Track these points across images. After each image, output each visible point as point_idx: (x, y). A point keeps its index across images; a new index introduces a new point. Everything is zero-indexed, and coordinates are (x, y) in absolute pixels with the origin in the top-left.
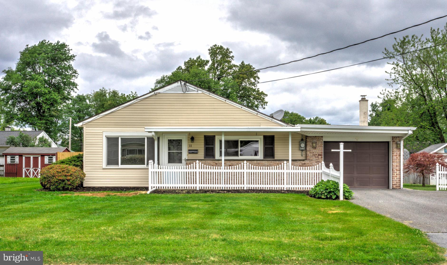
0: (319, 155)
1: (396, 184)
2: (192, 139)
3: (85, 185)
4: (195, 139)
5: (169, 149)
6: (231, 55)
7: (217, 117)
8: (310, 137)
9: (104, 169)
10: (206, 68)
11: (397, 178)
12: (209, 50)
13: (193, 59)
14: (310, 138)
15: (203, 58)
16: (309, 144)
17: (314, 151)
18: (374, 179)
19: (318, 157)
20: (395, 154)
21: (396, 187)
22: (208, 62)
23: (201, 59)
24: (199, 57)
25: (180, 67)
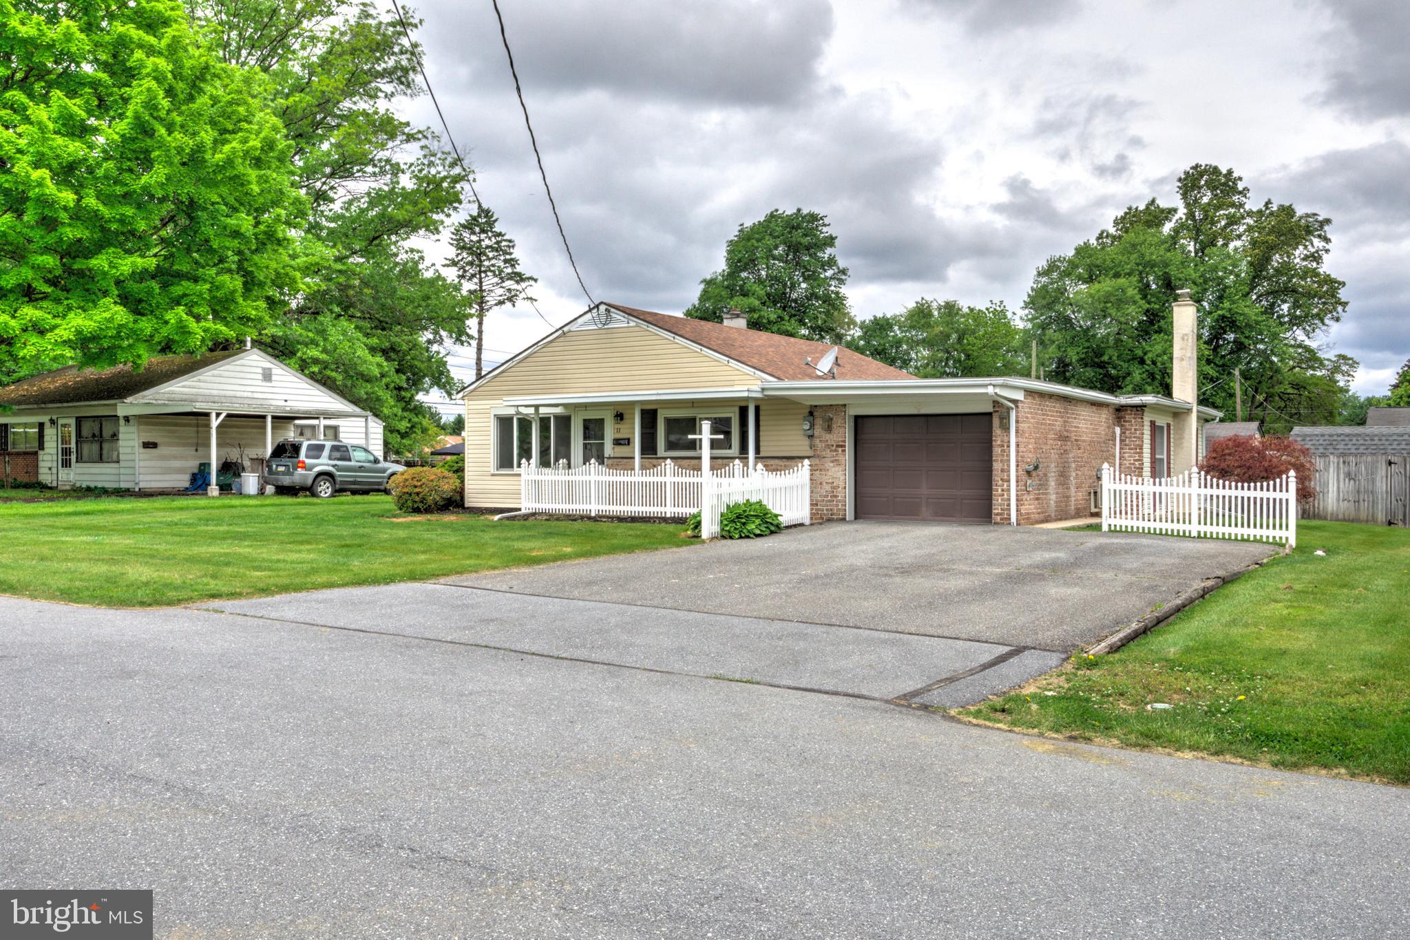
0: (838, 446)
1: (1001, 514)
2: (620, 417)
3: (467, 505)
4: (625, 416)
5: (585, 438)
6: (1240, 186)
7: (660, 372)
8: (821, 406)
9: (493, 475)
10: (1167, 228)
11: (1002, 500)
12: (1180, 180)
13: (1137, 208)
14: (820, 410)
15: (1163, 203)
16: (819, 422)
17: (828, 436)
18: (965, 501)
19: (836, 451)
20: (999, 443)
21: (1001, 519)
22: (1175, 210)
23: (1158, 206)
24: (1153, 201)
25: (1102, 232)
